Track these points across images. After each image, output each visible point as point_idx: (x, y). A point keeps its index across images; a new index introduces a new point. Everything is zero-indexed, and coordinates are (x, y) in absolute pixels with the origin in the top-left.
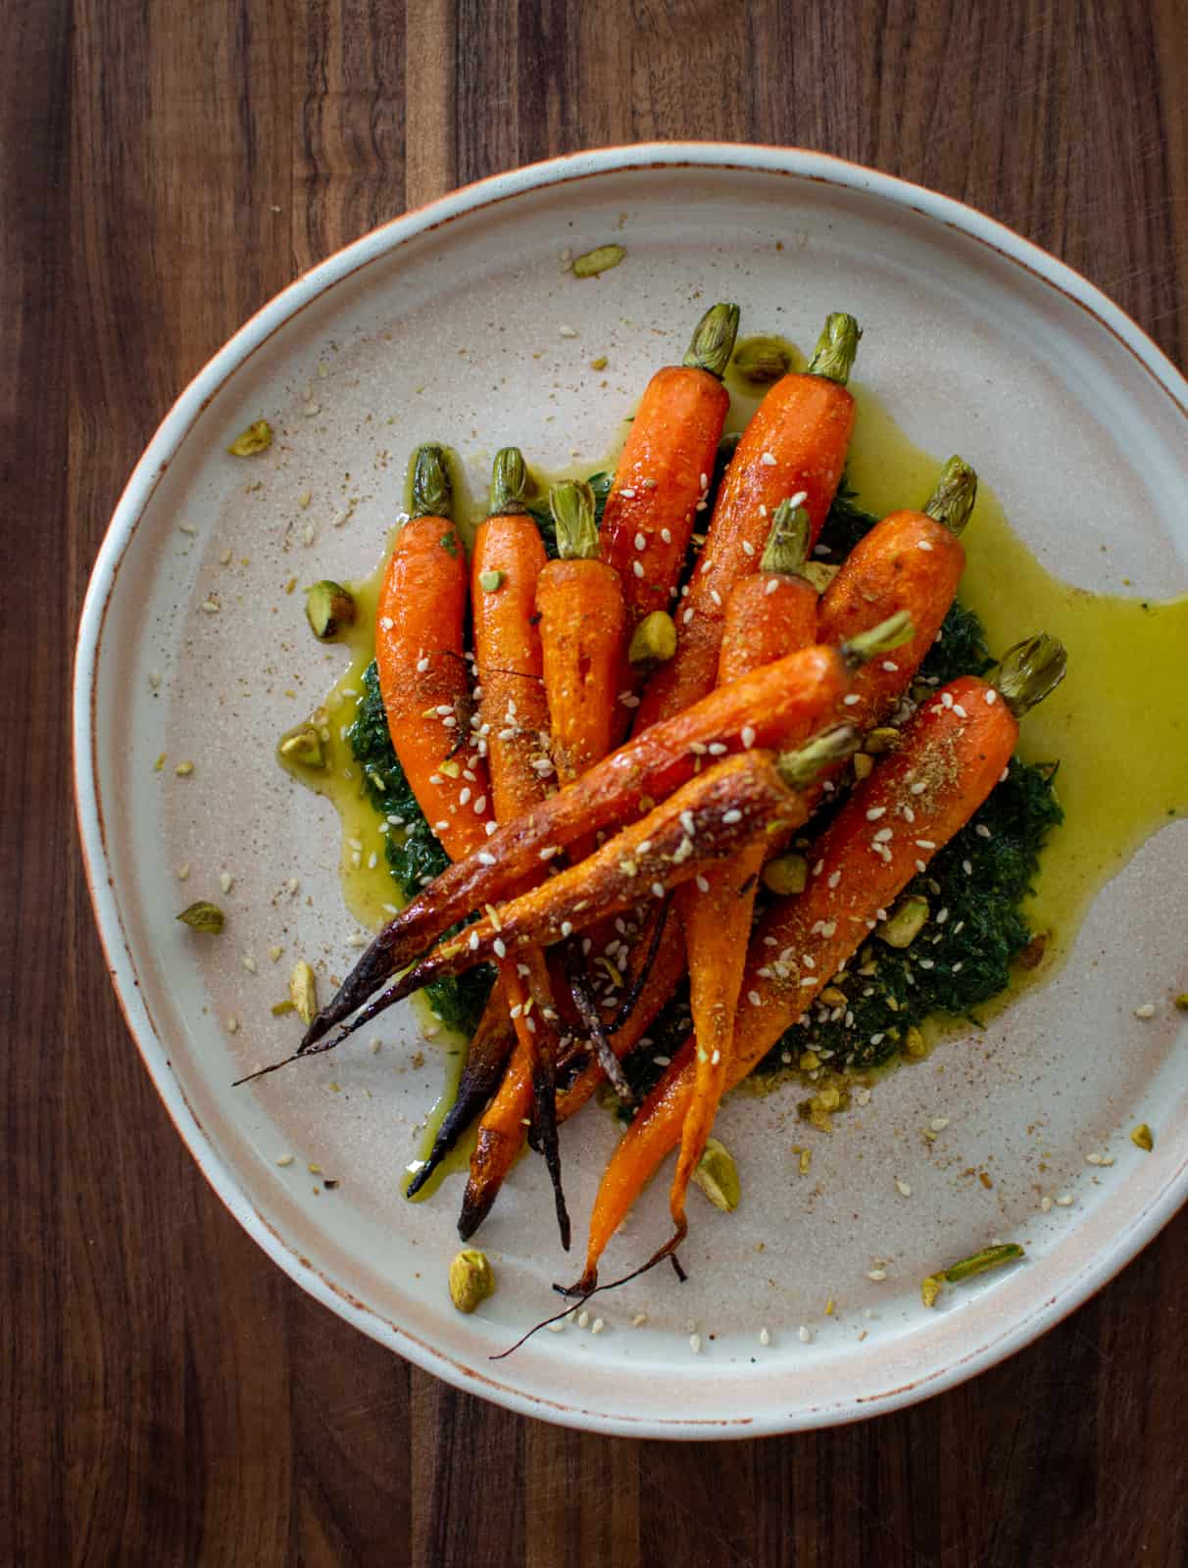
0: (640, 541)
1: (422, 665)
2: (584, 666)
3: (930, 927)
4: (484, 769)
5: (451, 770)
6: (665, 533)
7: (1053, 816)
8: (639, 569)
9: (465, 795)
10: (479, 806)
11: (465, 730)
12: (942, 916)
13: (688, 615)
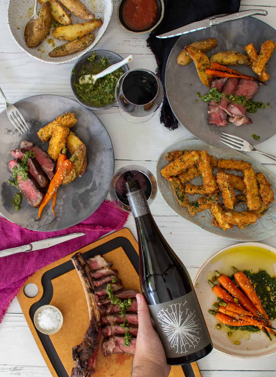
0: (227, 299)
1: (229, 321)
2: (236, 309)
3: (270, 287)
4: (240, 319)
5: (239, 322)
6: (227, 296)
7: (265, 271)
8: (229, 300)
9: (242, 322)
10: (243, 321)
11: (236, 320)
12: (269, 285)
13: (235, 297)
